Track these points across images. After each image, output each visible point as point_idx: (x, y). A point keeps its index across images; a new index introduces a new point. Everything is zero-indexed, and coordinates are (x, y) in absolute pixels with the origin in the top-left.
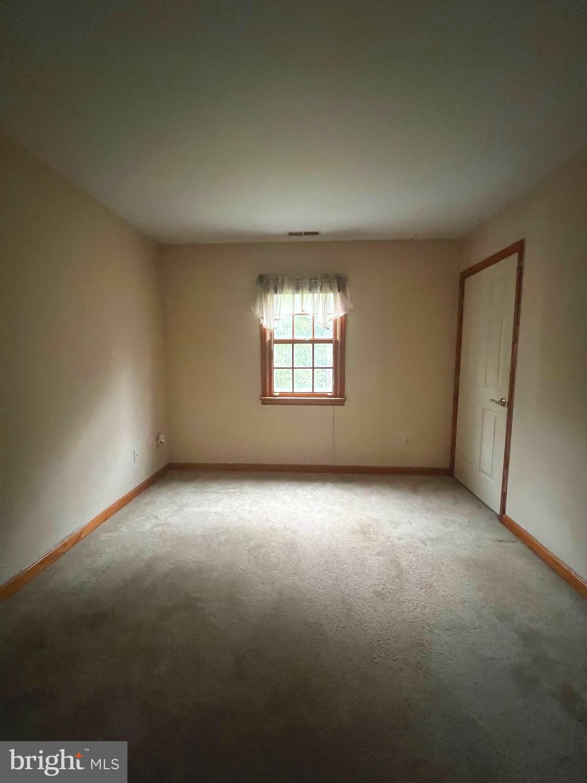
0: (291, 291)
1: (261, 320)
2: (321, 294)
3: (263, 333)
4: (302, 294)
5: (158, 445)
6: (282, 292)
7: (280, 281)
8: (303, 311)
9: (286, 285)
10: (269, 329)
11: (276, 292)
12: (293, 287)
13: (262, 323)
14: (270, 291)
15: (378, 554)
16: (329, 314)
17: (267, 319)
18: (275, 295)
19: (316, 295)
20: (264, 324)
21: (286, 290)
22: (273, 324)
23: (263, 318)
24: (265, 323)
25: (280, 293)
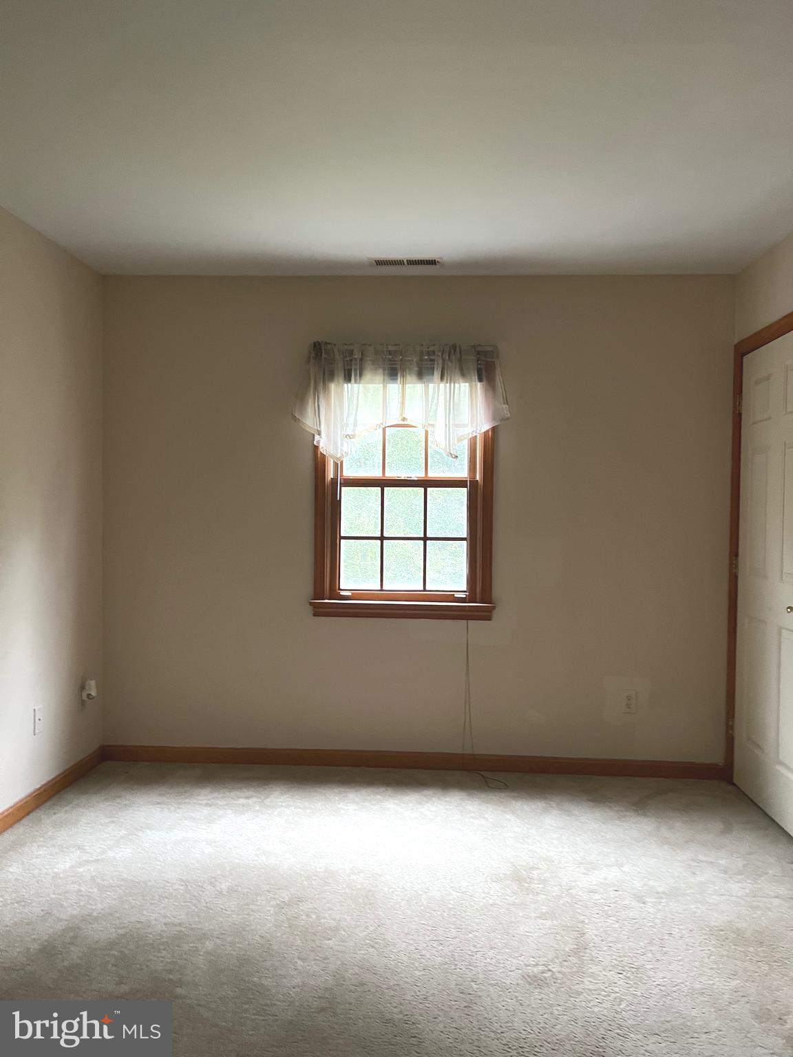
0: (379, 377)
1: (317, 437)
2: (442, 385)
3: (319, 463)
4: (403, 384)
5: (83, 703)
6: (360, 379)
7: (357, 356)
8: (404, 419)
9: (368, 365)
10: (332, 456)
11: (348, 379)
12: (384, 370)
13: (318, 442)
14: (336, 378)
15: (542, 916)
16: (457, 426)
17: (328, 436)
18: (346, 385)
19: (431, 386)
20: (321, 445)
21: (368, 376)
22: (342, 445)
23: (319, 434)
24: (325, 444)
25: (356, 382)
